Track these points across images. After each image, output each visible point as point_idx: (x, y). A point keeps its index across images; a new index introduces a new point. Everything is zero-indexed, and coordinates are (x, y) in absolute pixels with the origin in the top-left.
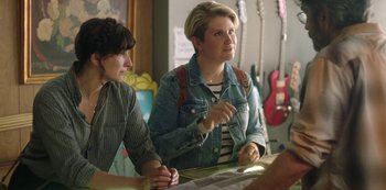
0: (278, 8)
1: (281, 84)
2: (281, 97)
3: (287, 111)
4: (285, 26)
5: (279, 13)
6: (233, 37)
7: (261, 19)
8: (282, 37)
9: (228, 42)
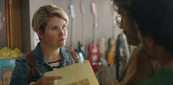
0: (92, 9)
1: (95, 50)
2: (95, 58)
3: (99, 66)
4: (96, 19)
5: (92, 12)
6: (65, 31)
7: (83, 15)
8: (94, 25)
9: (61, 35)
